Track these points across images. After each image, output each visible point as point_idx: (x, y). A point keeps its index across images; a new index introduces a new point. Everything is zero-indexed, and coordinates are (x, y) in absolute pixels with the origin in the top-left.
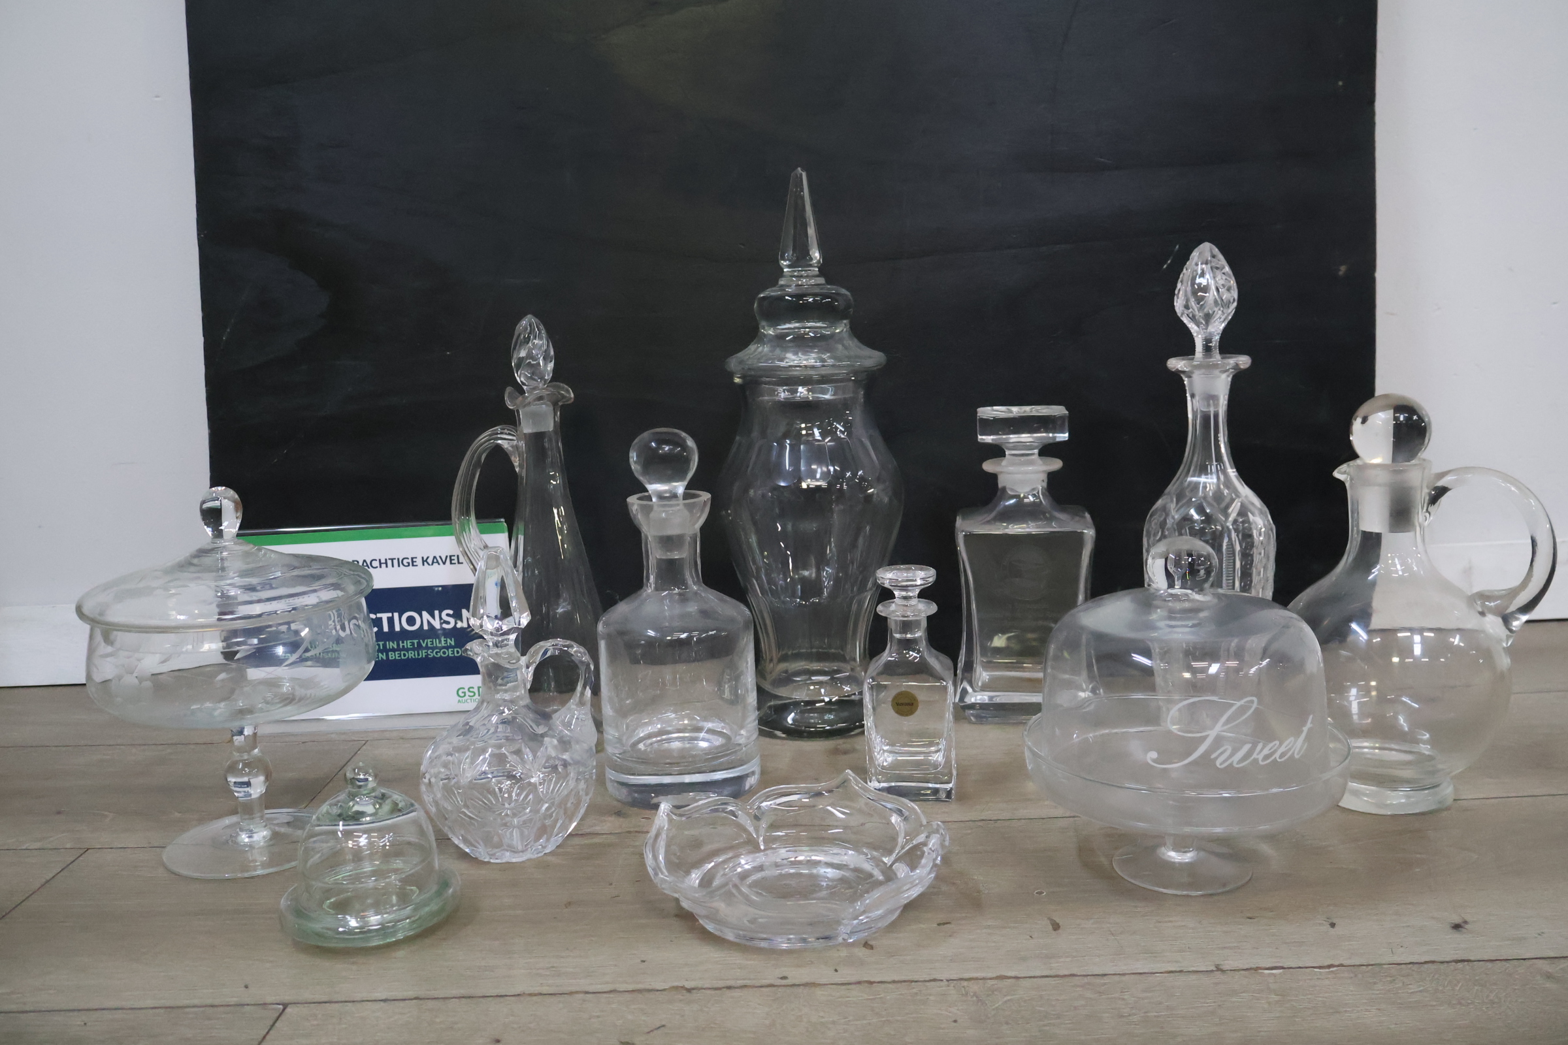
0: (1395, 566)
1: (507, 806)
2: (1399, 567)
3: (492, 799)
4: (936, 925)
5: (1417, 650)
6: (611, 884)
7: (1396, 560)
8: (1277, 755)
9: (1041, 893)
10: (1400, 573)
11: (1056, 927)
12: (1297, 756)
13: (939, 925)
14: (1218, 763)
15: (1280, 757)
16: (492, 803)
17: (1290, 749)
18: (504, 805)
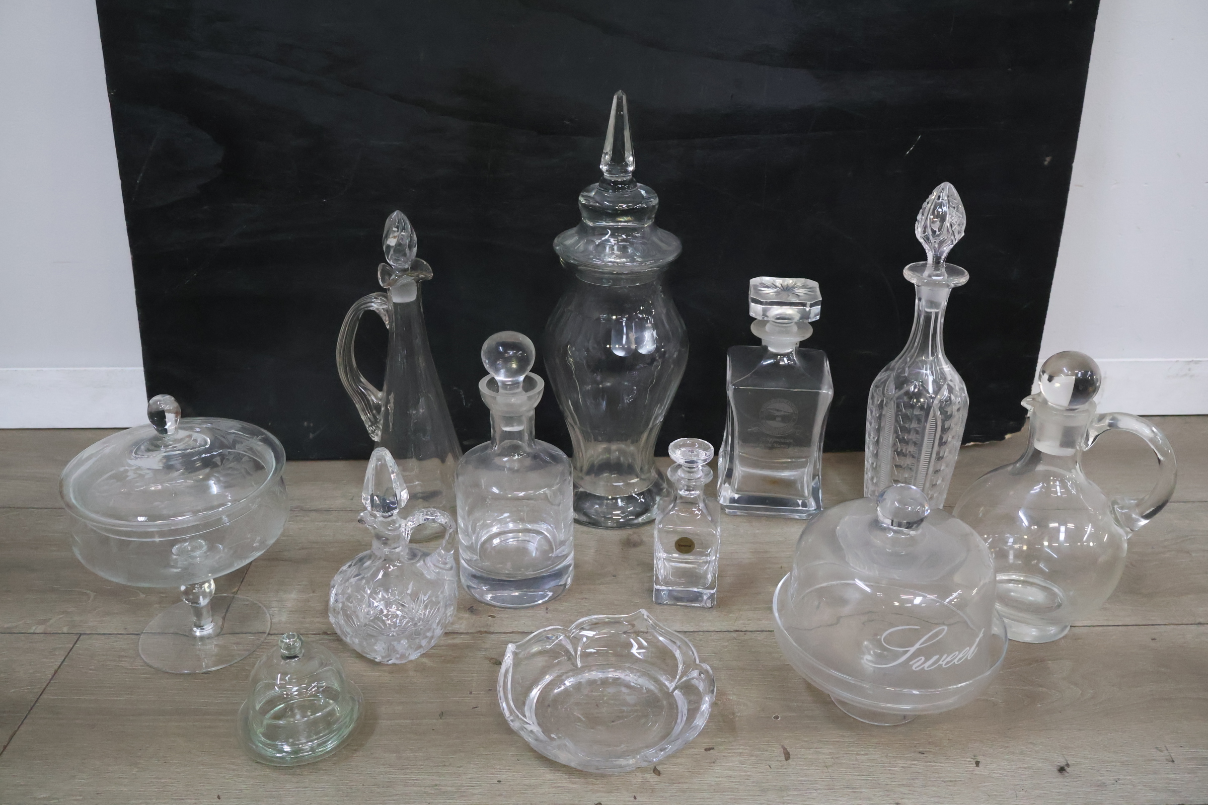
0: (1055, 486)
1: (392, 629)
2: (1058, 488)
3: (381, 625)
4: (704, 751)
5: (1062, 537)
6: (471, 693)
7: (1058, 483)
8: (955, 661)
9: (777, 717)
10: (1059, 494)
11: (787, 756)
12: (969, 658)
13: (706, 750)
14: (914, 668)
15: (957, 662)
16: (381, 627)
17: (964, 656)
18: (391, 629)
